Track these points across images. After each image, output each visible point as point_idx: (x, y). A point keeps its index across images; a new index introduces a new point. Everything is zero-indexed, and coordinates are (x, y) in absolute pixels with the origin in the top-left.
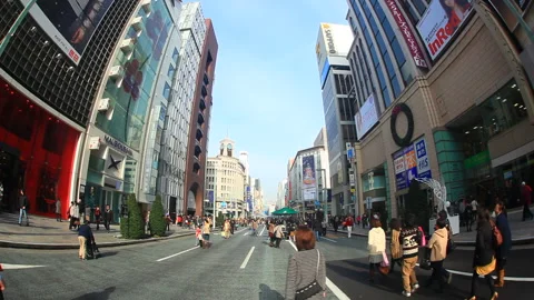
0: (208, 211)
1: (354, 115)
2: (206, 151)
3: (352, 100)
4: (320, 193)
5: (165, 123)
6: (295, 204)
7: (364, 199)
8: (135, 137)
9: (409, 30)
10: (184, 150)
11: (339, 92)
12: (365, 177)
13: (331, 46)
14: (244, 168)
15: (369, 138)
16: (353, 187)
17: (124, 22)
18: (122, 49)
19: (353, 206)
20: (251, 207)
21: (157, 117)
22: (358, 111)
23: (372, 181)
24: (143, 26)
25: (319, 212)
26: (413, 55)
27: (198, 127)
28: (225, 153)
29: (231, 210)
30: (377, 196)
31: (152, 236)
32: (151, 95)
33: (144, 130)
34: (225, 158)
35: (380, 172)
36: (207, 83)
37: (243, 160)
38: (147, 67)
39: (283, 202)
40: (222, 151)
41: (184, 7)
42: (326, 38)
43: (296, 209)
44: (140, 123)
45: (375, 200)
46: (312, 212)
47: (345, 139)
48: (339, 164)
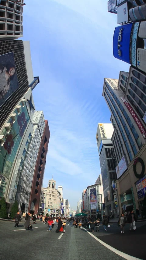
0: (41, 212)
1: (115, 167)
2: (41, 184)
3: (114, 160)
4: (99, 206)
5: (23, 168)
6: (86, 211)
7: (122, 206)
8: (7, 172)
9: (140, 121)
10: (31, 183)
11: (107, 157)
12: (122, 196)
13: (104, 135)
14: (60, 194)
15: (123, 177)
16: (116, 201)
17: (8, 114)
18: (6, 128)
19: (116, 210)
20: (63, 212)
21: (19, 164)
22: (117, 165)
23: (125, 197)
24: (16, 119)
25: (98, 214)
26: (142, 133)
27: (38, 173)
28: (51, 186)
29: (53, 213)
30: (128, 203)
31: (11, 219)
32: (17, 153)
33: (12, 169)
34: (51, 189)
35: (129, 192)
36: (44, 152)
37: (60, 190)
38: (16, 139)
39: (80, 210)
40: (50, 185)
41: (35, 112)
42: (101, 131)
43: (87, 213)
44: (10, 165)
45: (127, 206)
46: (95, 215)
47: (111, 179)
48: (109, 191)
